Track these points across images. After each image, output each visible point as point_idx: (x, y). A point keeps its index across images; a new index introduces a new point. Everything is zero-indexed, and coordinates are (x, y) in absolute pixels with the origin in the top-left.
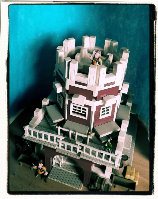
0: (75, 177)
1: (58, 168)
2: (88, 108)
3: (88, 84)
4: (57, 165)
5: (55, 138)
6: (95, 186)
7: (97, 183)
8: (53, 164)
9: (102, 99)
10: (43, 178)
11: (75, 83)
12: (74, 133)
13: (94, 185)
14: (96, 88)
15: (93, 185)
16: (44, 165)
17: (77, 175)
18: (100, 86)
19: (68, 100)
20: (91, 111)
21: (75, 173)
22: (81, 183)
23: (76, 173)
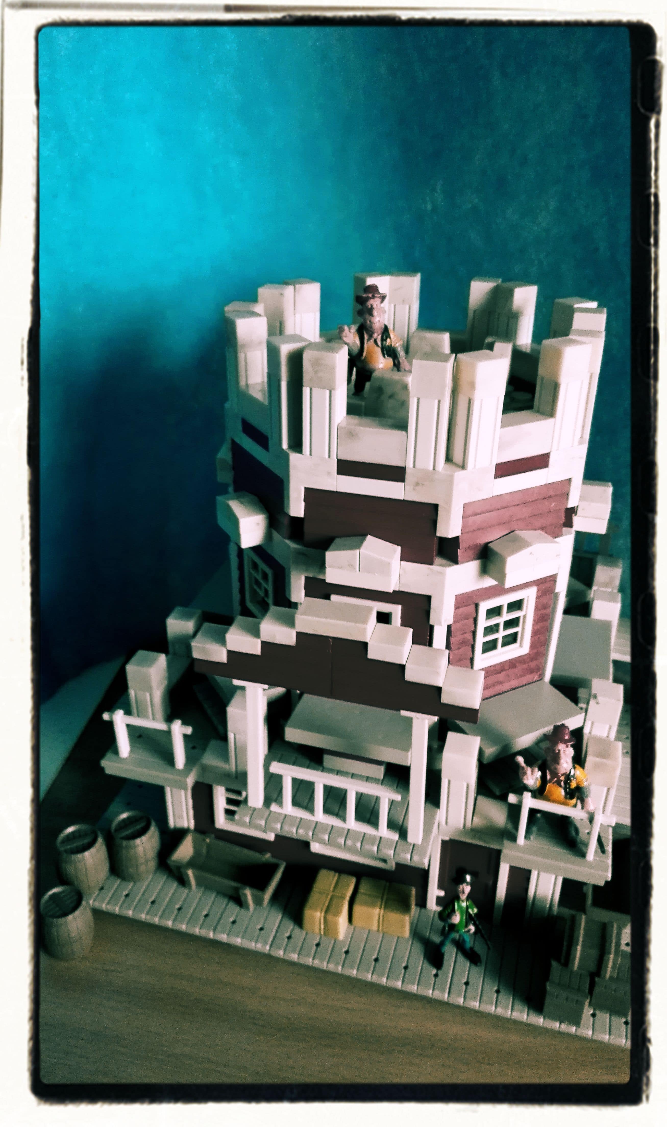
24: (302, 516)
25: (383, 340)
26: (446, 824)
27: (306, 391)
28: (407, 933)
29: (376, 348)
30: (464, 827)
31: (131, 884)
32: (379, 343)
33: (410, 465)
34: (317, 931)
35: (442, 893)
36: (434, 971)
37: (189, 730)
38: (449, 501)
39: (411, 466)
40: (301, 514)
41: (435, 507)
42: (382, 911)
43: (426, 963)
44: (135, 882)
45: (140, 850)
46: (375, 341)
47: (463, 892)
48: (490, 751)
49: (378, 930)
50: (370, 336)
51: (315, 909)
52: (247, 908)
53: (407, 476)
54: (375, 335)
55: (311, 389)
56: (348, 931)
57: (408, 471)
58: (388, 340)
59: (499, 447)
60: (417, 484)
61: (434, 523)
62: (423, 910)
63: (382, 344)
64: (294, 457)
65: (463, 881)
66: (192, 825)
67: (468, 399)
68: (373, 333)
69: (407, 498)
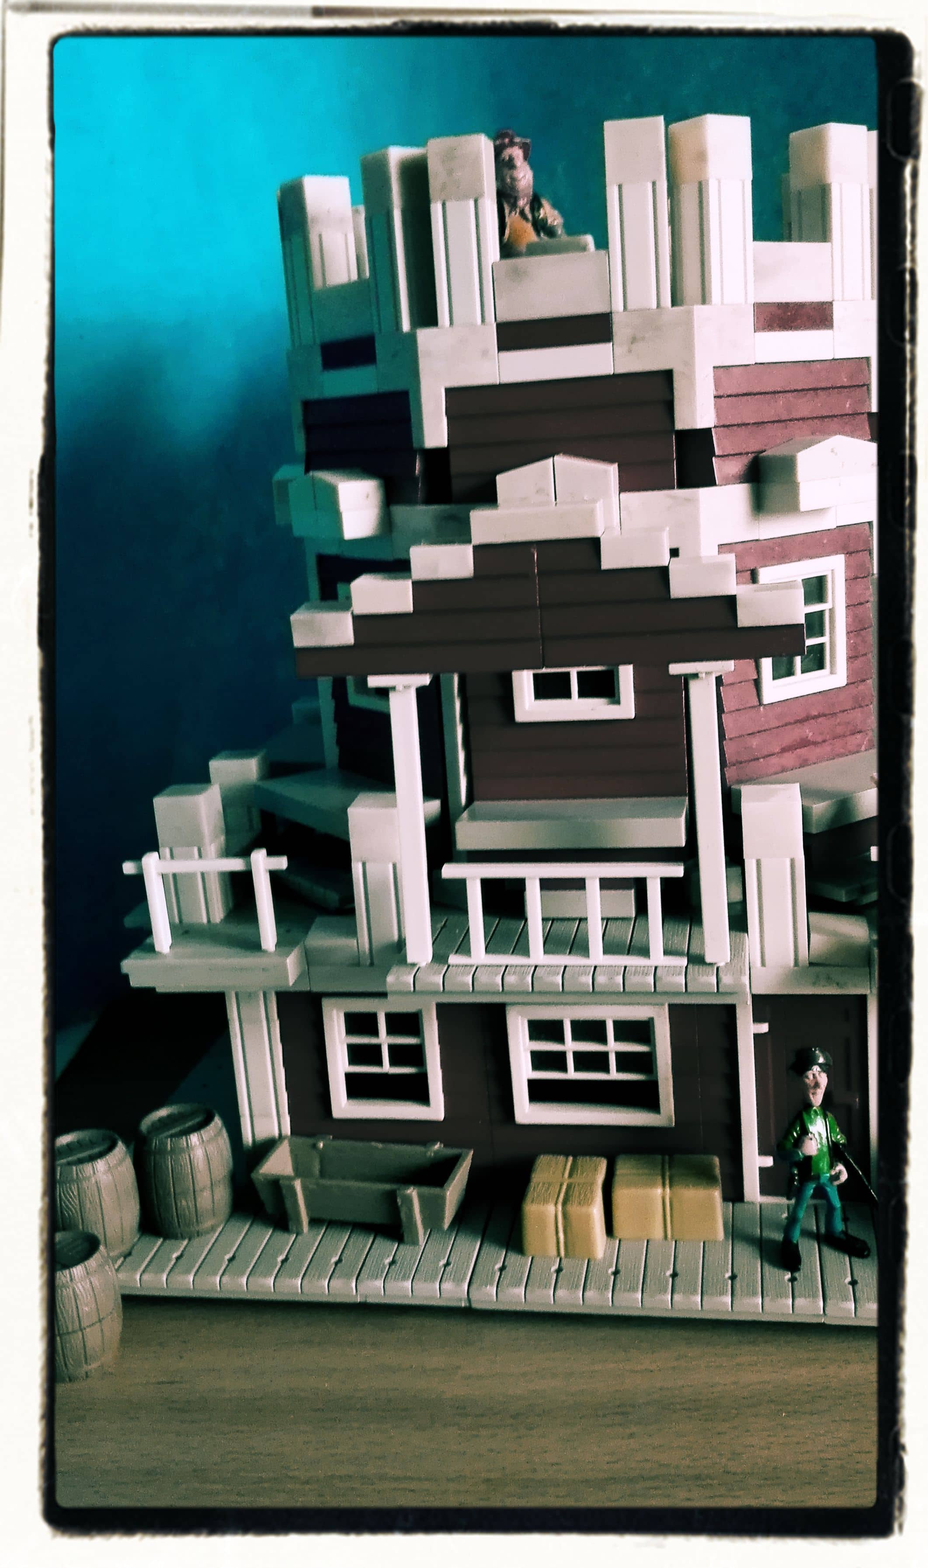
24: (445, 444)
25: (532, 210)
26: (763, 964)
27: (436, 209)
28: (721, 1235)
29: (524, 222)
30: (796, 963)
31: (185, 1242)
32: (530, 216)
33: (618, 306)
34: (554, 1252)
35: (769, 1161)
36: (788, 1276)
37: (282, 863)
38: (689, 363)
39: (621, 308)
40: (444, 442)
41: (667, 376)
42: (668, 1190)
43: (767, 1267)
44: (190, 1240)
45: (199, 1154)
46: (522, 214)
47: (817, 1085)
48: (820, 808)
49: (666, 1237)
50: (514, 206)
51: (546, 1201)
52: (415, 1242)
53: (616, 329)
54: (521, 203)
55: (444, 205)
56: (608, 1248)
57: (616, 319)
58: (542, 211)
59: (756, 272)
60: (634, 340)
61: (669, 406)
62: (738, 1206)
63: (533, 216)
64: (424, 335)
65: (811, 1062)
66: (287, 1130)
67: (696, 185)
68: (516, 199)
69: (621, 370)
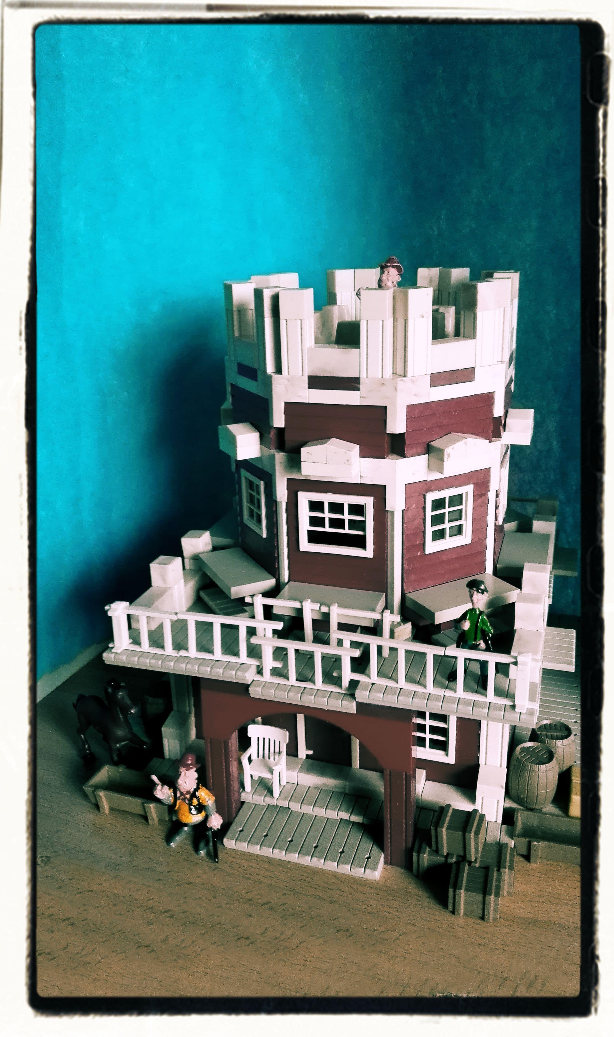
0: (345, 831)
1: (269, 801)
2: (372, 498)
3: (363, 376)
4: (260, 789)
5: (243, 633)
6: (437, 851)
7: (444, 830)
8: (244, 789)
9: (429, 450)
10: (202, 845)
11: (307, 386)
12: (325, 609)
13: (434, 847)
14: (399, 387)
15: (430, 846)
16: (202, 781)
17: (355, 818)
18: (413, 381)
19: (288, 479)
20: (388, 508)
21: (345, 815)
22: (376, 850)
23: (346, 811)
